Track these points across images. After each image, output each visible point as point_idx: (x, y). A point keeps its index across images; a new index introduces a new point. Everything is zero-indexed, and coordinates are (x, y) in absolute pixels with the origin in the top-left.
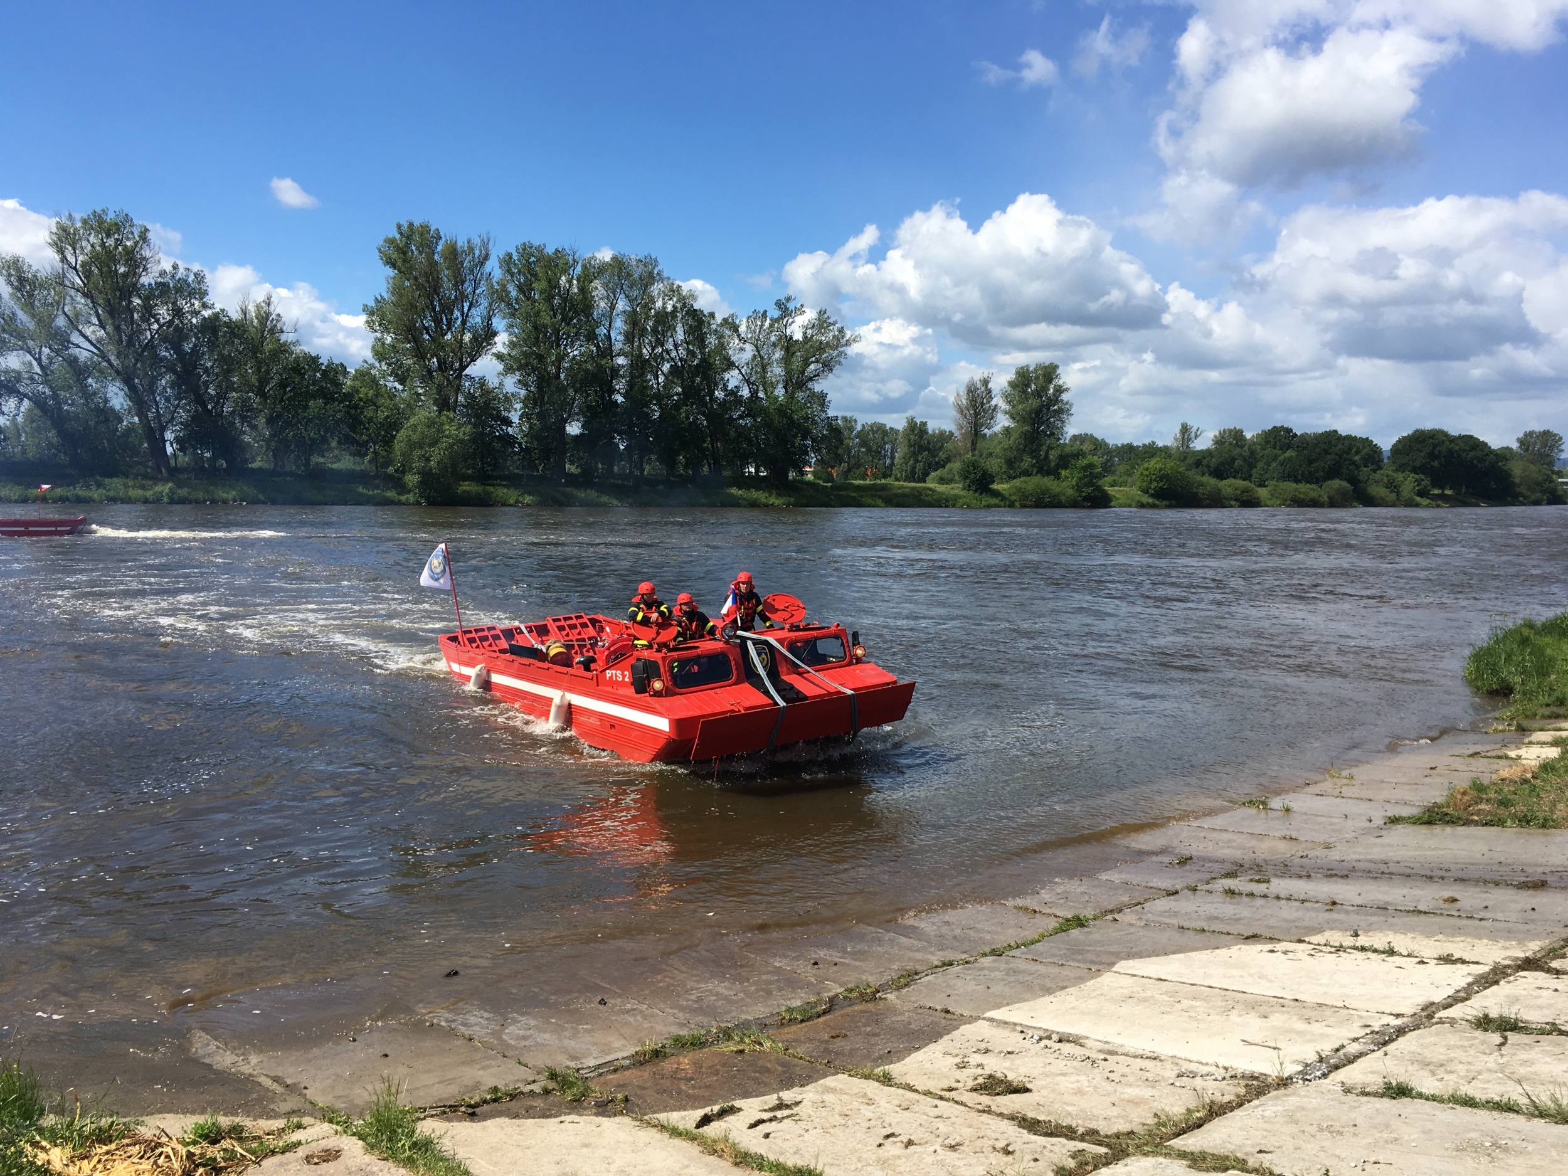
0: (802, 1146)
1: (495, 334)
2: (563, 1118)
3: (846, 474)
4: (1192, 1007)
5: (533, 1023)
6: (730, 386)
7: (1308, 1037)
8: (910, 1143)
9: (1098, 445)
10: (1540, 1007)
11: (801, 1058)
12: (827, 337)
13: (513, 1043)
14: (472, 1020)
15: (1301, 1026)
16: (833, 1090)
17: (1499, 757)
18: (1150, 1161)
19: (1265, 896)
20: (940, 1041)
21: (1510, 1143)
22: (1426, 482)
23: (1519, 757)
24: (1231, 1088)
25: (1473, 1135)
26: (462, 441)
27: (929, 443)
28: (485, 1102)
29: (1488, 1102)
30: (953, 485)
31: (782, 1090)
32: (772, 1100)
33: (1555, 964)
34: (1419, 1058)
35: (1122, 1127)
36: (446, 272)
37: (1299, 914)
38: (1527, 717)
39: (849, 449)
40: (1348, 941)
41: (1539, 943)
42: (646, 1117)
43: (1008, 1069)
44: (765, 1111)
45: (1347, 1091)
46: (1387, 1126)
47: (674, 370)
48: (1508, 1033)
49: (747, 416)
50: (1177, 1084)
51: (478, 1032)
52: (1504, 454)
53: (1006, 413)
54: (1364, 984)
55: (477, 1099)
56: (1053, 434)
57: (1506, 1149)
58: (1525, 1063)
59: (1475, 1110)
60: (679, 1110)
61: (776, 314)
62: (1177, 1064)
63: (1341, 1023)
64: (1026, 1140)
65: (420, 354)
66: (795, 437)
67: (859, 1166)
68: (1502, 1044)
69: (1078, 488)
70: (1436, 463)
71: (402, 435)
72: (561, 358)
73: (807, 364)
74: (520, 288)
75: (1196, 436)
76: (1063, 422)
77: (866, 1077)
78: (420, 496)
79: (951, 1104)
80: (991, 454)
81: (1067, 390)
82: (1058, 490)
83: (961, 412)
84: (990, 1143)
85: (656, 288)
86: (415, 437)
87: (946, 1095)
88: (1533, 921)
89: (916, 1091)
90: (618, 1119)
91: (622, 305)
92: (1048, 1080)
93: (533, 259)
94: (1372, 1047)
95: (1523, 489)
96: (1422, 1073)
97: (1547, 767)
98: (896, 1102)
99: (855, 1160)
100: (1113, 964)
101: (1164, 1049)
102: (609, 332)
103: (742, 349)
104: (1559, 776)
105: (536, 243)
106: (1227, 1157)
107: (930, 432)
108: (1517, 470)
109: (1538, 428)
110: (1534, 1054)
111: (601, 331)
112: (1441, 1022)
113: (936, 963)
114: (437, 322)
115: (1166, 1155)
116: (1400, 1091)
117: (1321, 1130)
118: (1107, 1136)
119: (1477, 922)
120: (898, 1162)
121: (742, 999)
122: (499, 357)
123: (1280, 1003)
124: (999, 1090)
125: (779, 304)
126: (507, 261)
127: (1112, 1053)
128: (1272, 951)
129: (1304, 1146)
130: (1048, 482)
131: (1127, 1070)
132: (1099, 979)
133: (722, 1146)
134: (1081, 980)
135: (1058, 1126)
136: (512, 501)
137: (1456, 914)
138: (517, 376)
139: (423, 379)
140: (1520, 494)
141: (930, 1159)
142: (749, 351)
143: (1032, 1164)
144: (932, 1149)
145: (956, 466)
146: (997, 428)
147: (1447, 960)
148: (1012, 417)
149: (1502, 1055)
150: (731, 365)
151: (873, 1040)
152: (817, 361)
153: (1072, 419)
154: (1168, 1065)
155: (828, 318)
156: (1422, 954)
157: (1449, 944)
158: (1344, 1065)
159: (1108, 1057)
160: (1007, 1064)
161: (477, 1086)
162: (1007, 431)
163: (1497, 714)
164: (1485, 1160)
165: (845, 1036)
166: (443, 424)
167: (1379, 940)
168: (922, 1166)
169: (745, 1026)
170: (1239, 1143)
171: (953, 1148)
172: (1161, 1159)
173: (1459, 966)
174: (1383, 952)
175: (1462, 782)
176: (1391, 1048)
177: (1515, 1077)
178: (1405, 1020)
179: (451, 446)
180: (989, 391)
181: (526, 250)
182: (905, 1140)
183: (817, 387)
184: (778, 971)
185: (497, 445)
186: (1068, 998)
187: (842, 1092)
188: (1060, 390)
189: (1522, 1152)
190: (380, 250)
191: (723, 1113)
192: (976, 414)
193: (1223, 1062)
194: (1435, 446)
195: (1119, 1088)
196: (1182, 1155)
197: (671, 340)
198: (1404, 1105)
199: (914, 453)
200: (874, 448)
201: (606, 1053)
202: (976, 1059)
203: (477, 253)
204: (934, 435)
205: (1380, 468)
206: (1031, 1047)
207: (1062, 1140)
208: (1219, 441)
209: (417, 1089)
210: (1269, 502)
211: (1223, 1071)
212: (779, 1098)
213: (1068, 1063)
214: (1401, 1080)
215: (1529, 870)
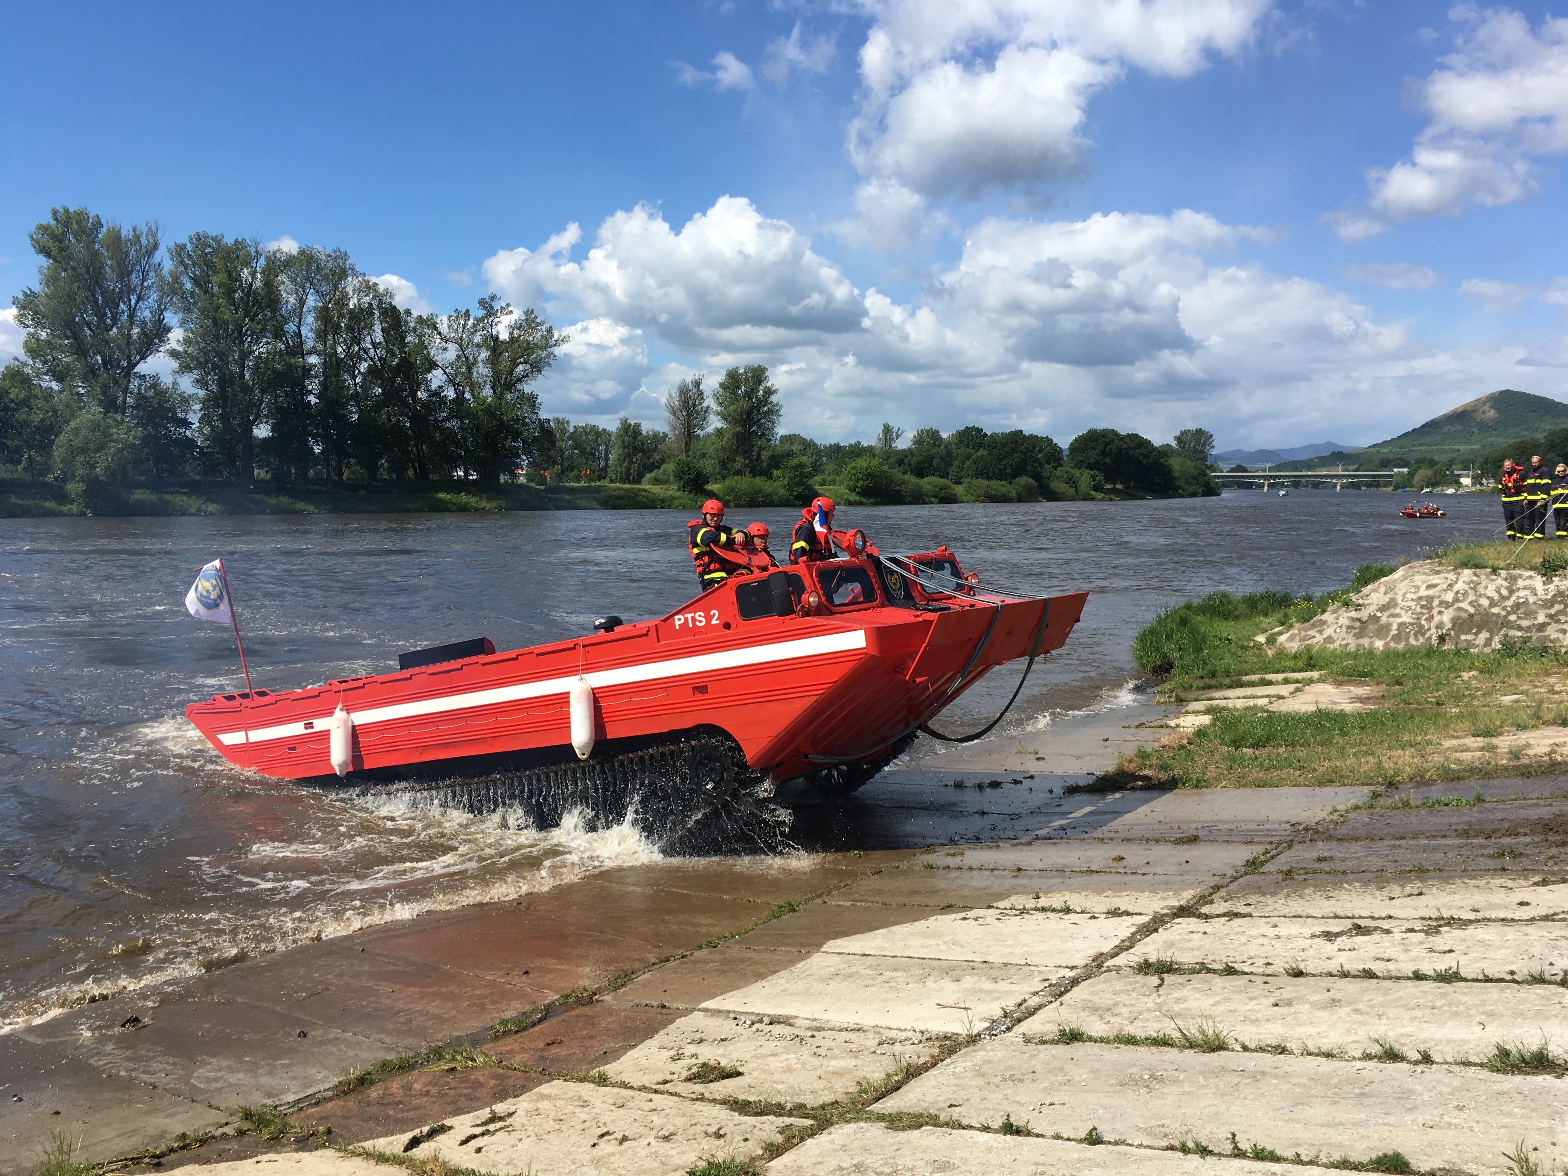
0: (515, 1156)
1: (169, 330)
2: (259, 1158)
3: (560, 476)
4: (893, 978)
5: (224, 1063)
6: (434, 386)
7: (995, 995)
8: (625, 1139)
9: (807, 446)
10: (1192, 949)
11: (515, 1069)
12: (535, 337)
13: (202, 1086)
14: (155, 1066)
15: (988, 985)
16: (548, 1097)
17: (1161, 727)
18: (853, 1126)
19: (960, 868)
20: (656, 1037)
21: (1165, 1074)
22: (1101, 477)
23: (1178, 726)
24: (927, 1050)
25: (1133, 1070)
26: (132, 446)
27: (643, 444)
28: (172, 1150)
29: (1146, 1039)
30: (668, 486)
31: (495, 1103)
32: (484, 1114)
33: (1205, 910)
34: (1090, 1004)
35: (828, 1098)
36: (109, 263)
37: (988, 882)
38: (1185, 689)
39: (562, 451)
40: (1031, 903)
41: (1192, 892)
42: (350, 1147)
43: (721, 1056)
44: (478, 1125)
45: (1028, 1041)
46: (1061, 1069)
47: (371, 370)
48: (1165, 975)
49: (453, 417)
50: (879, 1052)
51: (161, 1079)
52: (1165, 452)
53: (718, 414)
54: (1043, 942)
55: (163, 1148)
56: (763, 434)
57: (1161, 1080)
58: (1178, 1000)
59: (1136, 1048)
60: (386, 1135)
61: (481, 313)
62: (879, 1033)
63: (1024, 979)
64: (737, 1122)
65: (80, 350)
66: (506, 438)
67: (573, 1167)
68: (1160, 985)
69: (789, 487)
70: (1108, 460)
71: (62, 438)
72: (245, 355)
73: (515, 365)
74: (195, 281)
75: (898, 436)
76: (773, 423)
77: (582, 1080)
78: (86, 506)
79: (665, 1096)
80: (704, 455)
81: (776, 391)
82: (770, 490)
83: (674, 413)
84: (703, 1129)
85: (351, 284)
86: (77, 442)
87: (662, 1087)
88: (1187, 872)
89: (632, 1088)
90: (319, 1153)
91: (312, 301)
92: (759, 1062)
93: (209, 250)
94: (1050, 999)
95: (1181, 483)
96: (1092, 1018)
97: (1201, 733)
98: (612, 1101)
99: (569, 1162)
100: (821, 945)
101: (867, 1021)
102: (299, 328)
103: (445, 349)
104: (1210, 741)
105: (213, 232)
106: (921, 1115)
107: (644, 433)
108: (1176, 464)
109: (1192, 426)
110: (1185, 992)
111: (291, 327)
112: (1109, 970)
113: (653, 960)
114: (101, 316)
115: (866, 1120)
116: (1072, 1037)
117: (1005, 1080)
118: (813, 1109)
119: (1141, 877)
120: (612, 1159)
121: (454, 1017)
122: (174, 354)
123: (971, 966)
124: (712, 1077)
125: (482, 303)
126: (179, 251)
127: (819, 1029)
128: (965, 919)
129: (989, 1096)
130: (760, 482)
131: (833, 1044)
132: (808, 961)
133: (432, 1166)
134: (792, 962)
135: (768, 1105)
136: (193, 510)
137: (1122, 871)
138: (195, 374)
139: (85, 379)
140: (1180, 487)
141: (643, 1153)
142: (452, 352)
143: (742, 1144)
144: (646, 1142)
145: (670, 467)
146: (710, 429)
147: (1115, 913)
148: (724, 418)
149: (1159, 996)
150: (432, 365)
151: (588, 1043)
152: (526, 363)
153: (782, 419)
154: (871, 1035)
155: (536, 317)
156: (1094, 910)
157: (1117, 899)
158: (1026, 1018)
159: (815, 1033)
160: (721, 1051)
161: (163, 1135)
162: (719, 432)
163: (1159, 688)
164: (1144, 1091)
165: (561, 1042)
166: (110, 427)
167: (1056, 901)
168: (636, 1160)
169: (456, 1044)
170: (931, 1100)
171: (666, 1138)
172: (862, 1124)
173: (1124, 918)
174: (1061, 911)
175: (1130, 751)
176: (1066, 998)
177: (1169, 1014)
178: (1078, 971)
179: (120, 451)
180: (701, 393)
181: (200, 240)
182: (620, 1137)
183: (527, 388)
184: (491, 984)
185: (175, 451)
186: (780, 981)
187: (557, 1097)
188: (769, 392)
189: (1175, 1081)
190: (31, 237)
191: (433, 1133)
192: (689, 415)
193: (919, 1026)
194: (1107, 444)
195: (825, 1062)
196: (881, 1118)
197: (368, 338)
198: (1077, 1047)
199: (628, 454)
200: (588, 449)
201: (305, 1087)
202: (692, 1049)
203: (144, 241)
204: (647, 437)
205: (1060, 465)
206: (744, 1032)
207: (772, 1118)
208: (919, 440)
209: (94, 1144)
210: (964, 499)
211: (919, 1035)
212: (492, 1112)
213: (778, 1043)
214: (1073, 1026)
215: (1185, 827)
